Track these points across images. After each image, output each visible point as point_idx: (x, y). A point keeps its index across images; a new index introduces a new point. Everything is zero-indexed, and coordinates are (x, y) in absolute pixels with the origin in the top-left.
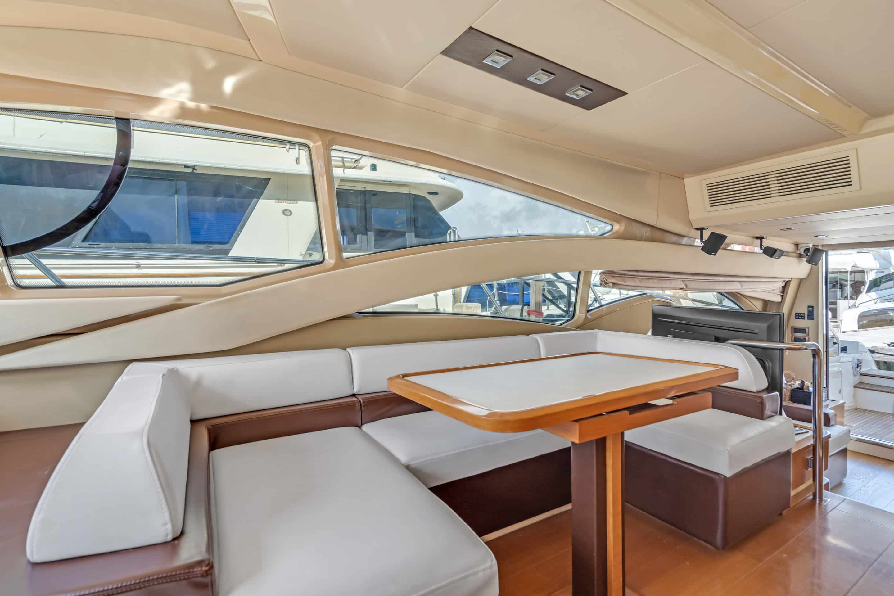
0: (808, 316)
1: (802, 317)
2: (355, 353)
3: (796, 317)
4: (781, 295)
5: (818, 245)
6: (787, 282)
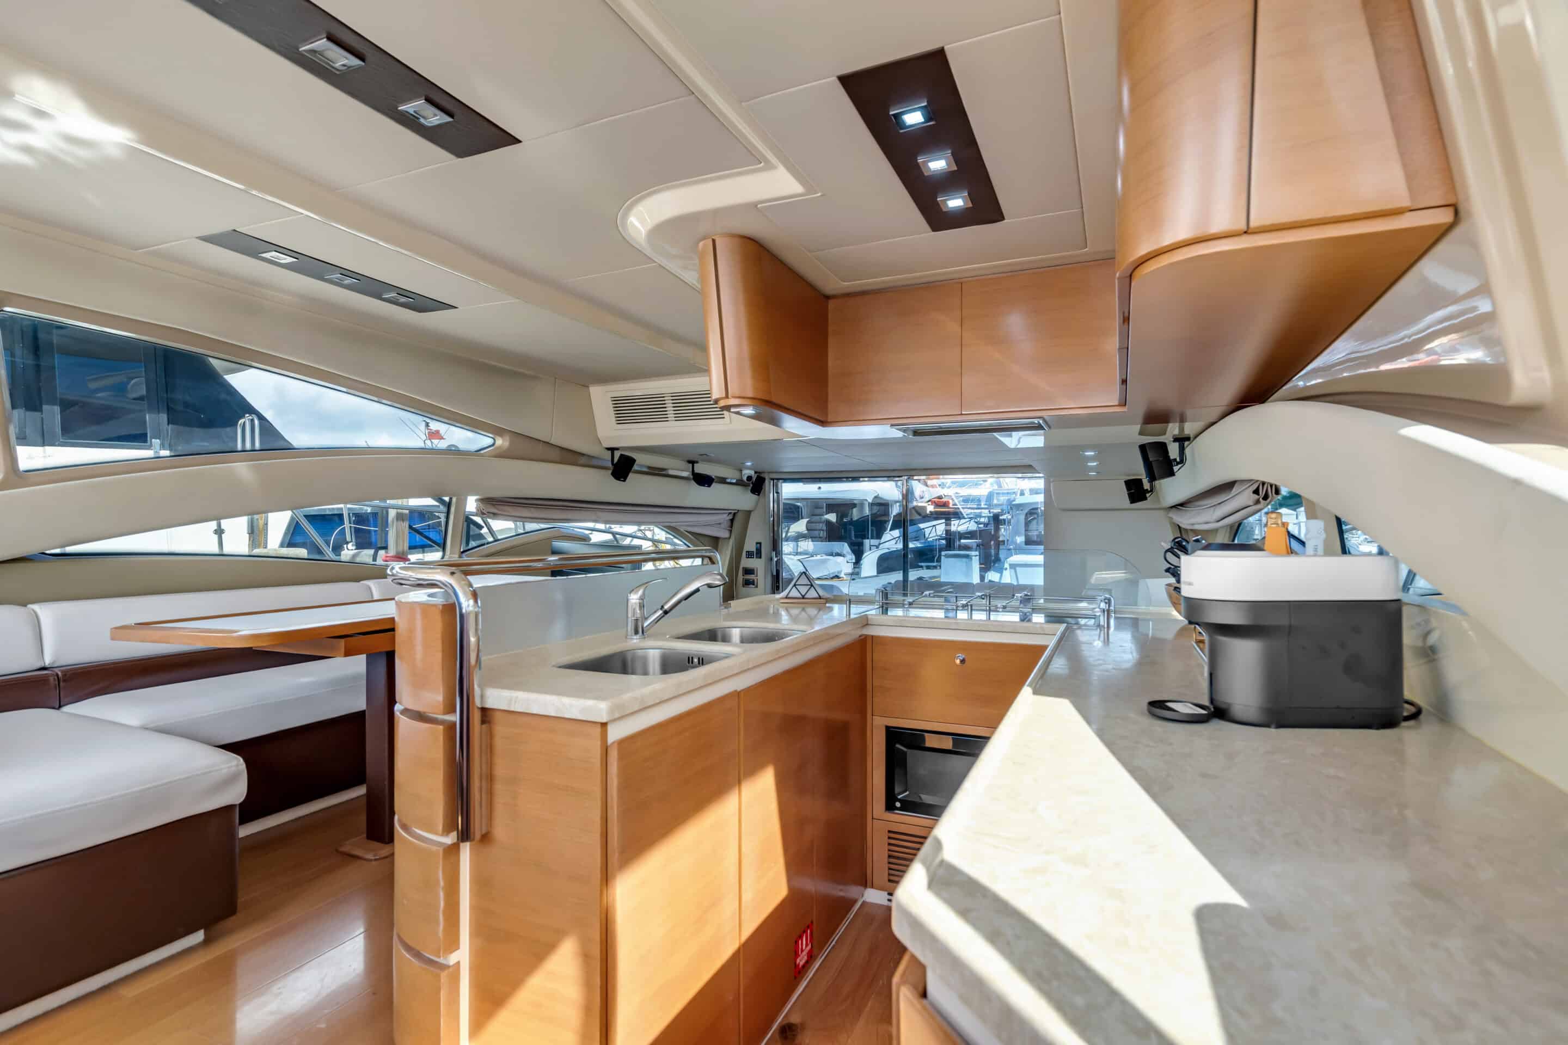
0: (756, 553)
1: (751, 556)
2: (46, 613)
3: (746, 556)
4: (729, 530)
6: (735, 514)
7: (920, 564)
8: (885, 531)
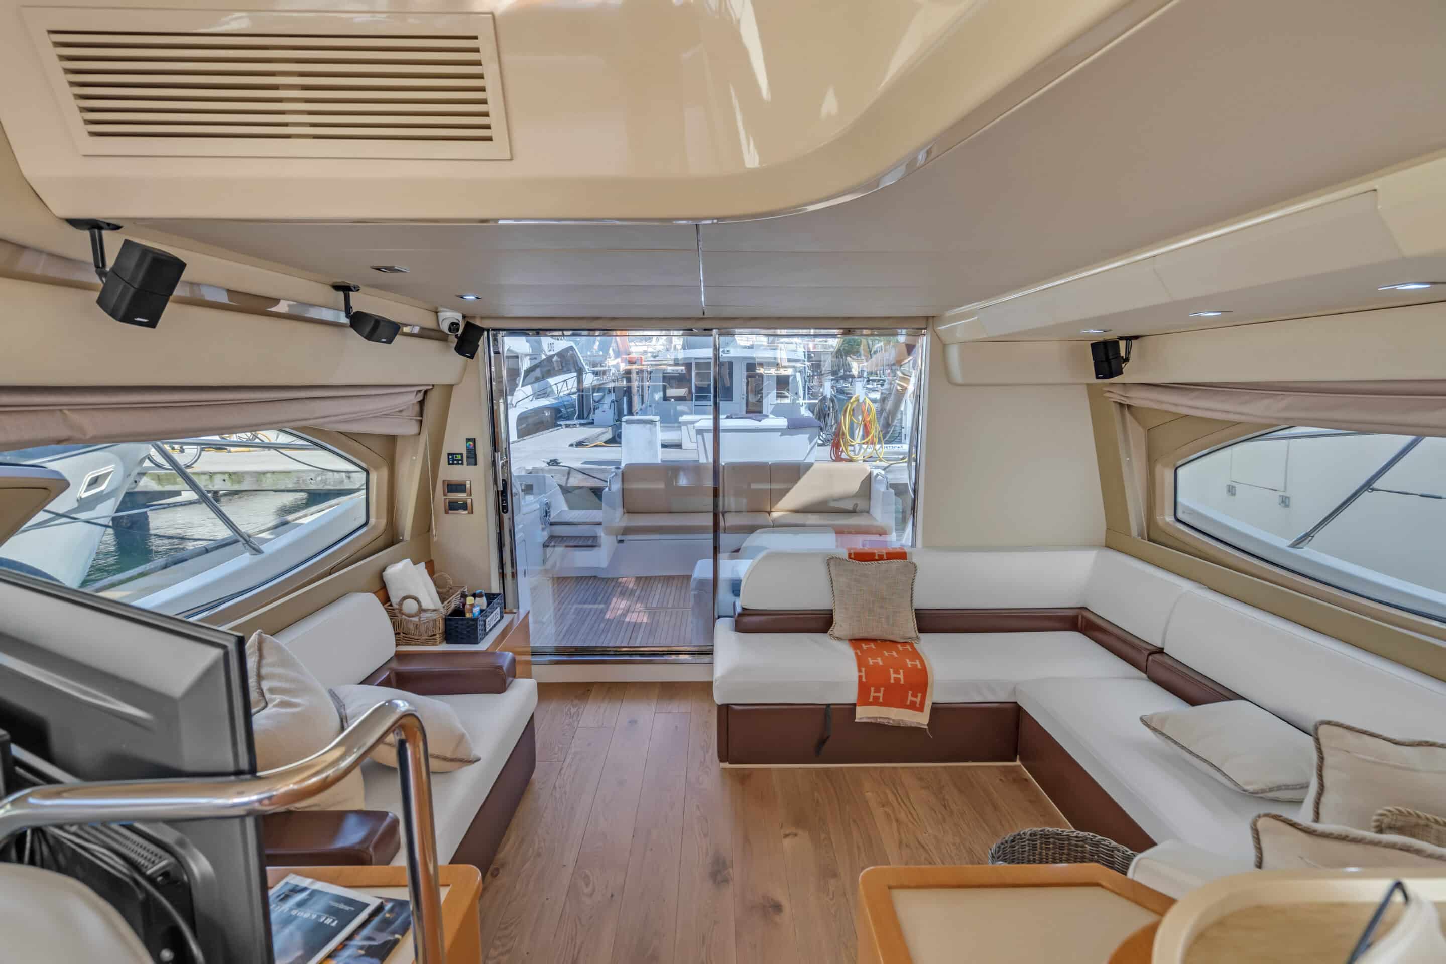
0: (468, 457)
1: (458, 461)
3: (449, 461)
4: (416, 420)
5: (474, 317)
6: (426, 392)
7: (559, 423)
8: (517, 387)
